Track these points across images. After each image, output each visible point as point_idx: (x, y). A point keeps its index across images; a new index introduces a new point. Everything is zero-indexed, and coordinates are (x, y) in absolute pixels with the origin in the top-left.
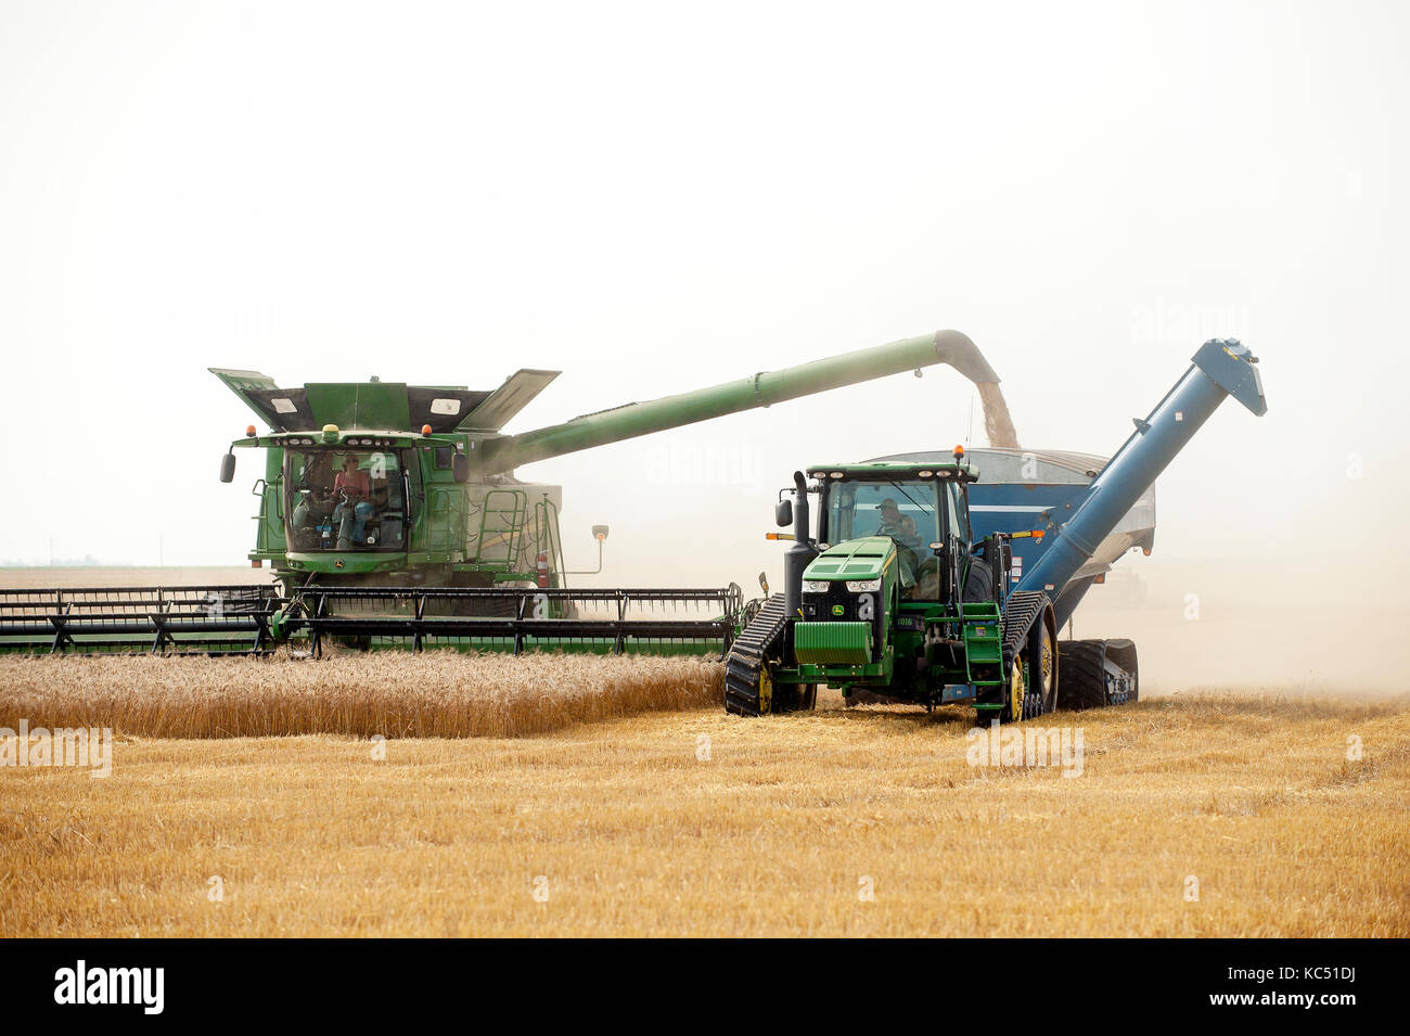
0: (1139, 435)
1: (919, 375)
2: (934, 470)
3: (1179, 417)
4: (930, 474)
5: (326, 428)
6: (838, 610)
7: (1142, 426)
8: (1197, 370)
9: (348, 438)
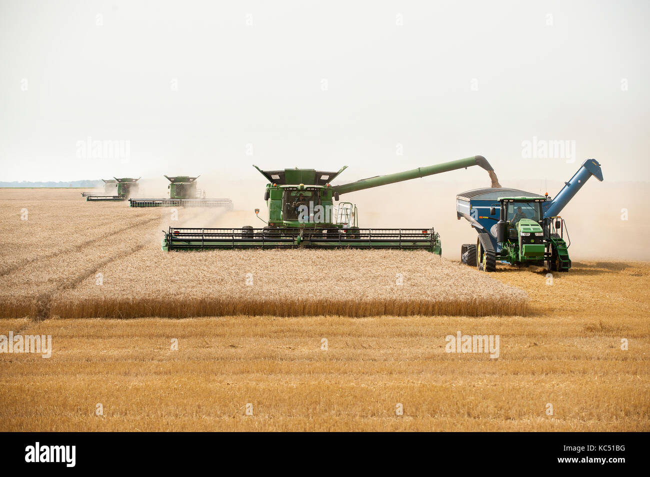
0: (567, 187)
1: (466, 169)
2: (539, 199)
3: (579, 181)
4: (538, 201)
5: (301, 185)
6: (532, 241)
7: (567, 184)
8: (583, 168)
9: (307, 188)
